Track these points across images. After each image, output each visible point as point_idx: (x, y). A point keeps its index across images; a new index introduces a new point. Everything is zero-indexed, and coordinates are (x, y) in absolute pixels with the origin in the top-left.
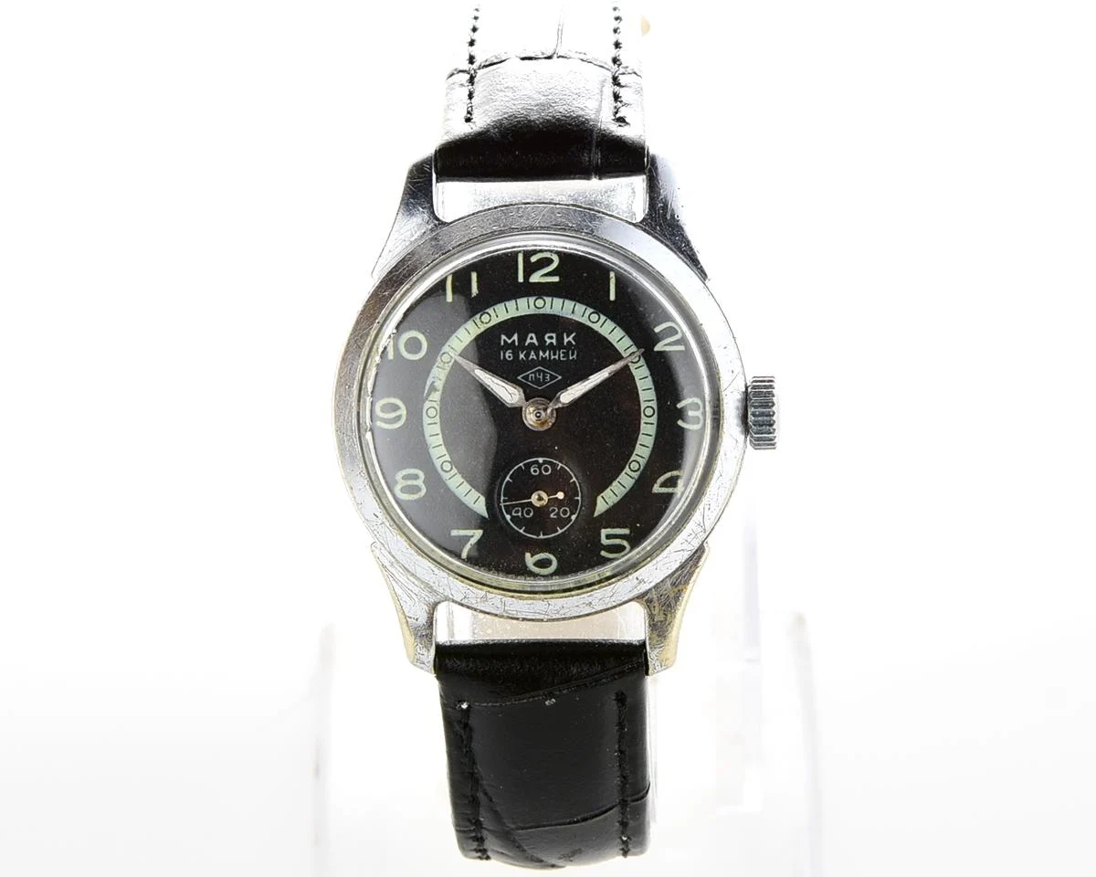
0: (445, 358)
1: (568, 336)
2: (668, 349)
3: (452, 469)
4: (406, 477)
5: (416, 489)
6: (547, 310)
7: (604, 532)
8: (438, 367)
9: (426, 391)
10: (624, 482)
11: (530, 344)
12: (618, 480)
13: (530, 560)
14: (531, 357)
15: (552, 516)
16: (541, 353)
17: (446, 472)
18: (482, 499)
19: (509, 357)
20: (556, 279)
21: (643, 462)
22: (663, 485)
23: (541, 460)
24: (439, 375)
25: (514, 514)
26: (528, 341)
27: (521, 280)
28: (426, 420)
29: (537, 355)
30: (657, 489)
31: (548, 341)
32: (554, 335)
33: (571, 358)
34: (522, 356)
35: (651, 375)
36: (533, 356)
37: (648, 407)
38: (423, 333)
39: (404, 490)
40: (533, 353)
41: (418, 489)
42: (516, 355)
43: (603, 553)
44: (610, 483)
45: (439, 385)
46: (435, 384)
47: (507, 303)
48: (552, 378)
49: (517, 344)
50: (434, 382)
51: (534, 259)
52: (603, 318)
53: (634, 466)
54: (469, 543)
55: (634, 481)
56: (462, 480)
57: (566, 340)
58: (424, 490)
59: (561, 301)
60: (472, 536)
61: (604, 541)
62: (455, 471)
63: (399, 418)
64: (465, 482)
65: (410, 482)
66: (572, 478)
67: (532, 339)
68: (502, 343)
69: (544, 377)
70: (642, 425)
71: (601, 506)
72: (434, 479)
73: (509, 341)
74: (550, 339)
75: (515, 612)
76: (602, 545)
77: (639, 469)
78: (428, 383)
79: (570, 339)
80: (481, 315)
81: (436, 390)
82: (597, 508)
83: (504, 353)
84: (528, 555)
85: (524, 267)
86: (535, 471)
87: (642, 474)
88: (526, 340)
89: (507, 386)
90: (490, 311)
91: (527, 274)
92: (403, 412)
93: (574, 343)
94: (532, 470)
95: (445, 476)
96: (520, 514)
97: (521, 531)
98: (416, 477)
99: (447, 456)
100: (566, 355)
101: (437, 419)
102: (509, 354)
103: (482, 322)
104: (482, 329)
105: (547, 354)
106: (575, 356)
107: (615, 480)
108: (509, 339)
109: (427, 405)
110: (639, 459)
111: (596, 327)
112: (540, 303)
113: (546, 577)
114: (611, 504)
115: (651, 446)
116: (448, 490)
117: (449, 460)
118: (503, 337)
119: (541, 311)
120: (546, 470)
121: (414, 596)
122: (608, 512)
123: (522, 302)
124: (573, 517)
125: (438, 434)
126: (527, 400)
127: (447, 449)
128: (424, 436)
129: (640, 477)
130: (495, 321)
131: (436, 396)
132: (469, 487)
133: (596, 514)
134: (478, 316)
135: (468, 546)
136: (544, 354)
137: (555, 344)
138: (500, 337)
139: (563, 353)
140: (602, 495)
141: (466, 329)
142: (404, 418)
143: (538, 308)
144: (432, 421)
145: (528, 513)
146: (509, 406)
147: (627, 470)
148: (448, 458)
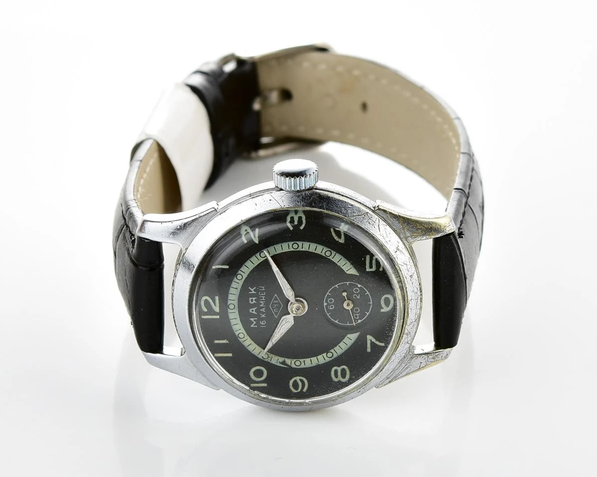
1: (251, 291)
2: (257, 236)
3: (331, 352)
4: (336, 377)
5: (343, 371)
6: (236, 303)
7: (368, 269)
8: (271, 360)
9: (286, 366)
10: (338, 259)
11: (256, 312)
12: (336, 262)
13: (385, 309)
14: (264, 311)
15: (358, 297)
16: (262, 305)
17: (333, 355)
18: (349, 336)
19: (264, 322)
20: (217, 298)
21: (326, 249)
23: (325, 304)
24: (276, 360)
25: (358, 318)
26: (254, 312)
27: (218, 317)
28: (303, 366)
29: (262, 307)
30: (342, 241)
31: (254, 302)
32: (250, 299)
33: (264, 289)
34: (263, 316)
35: (273, 245)
36: (263, 310)
37: (292, 247)
38: (251, 369)
39: (344, 376)
40: (261, 310)
41: (343, 370)
42: (263, 319)
43: (380, 270)
44: (339, 267)
45: (281, 359)
46: (281, 361)
47: (232, 324)
48: (276, 299)
49: (256, 319)
50: (280, 362)
51: (205, 310)
52: (240, 272)
53: (328, 254)
54: (375, 342)
55: (337, 254)
56: (338, 346)
57: (253, 292)
58: (344, 366)
59: (230, 295)
60: (371, 340)
61: (374, 269)
62: (332, 351)
63: (301, 380)
64: (339, 345)
65: (339, 374)
66: (336, 287)
67: (253, 311)
68: (256, 326)
69: (275, 304)
70: (303, 250)
71: (353, 271)
72: (338, 361)
73: (255, 323)
74: (252, 301)
75: (416, 316)
76: (376, 270)
77: (330, 251)
78: (281, 365)
79: (252, 290)
80: (239, 338)
81: (284, 361)
82: (354, 274)
83: (262, 325)
84: (382, 310)
85: (210, 315)
86: (332, 307)
87: (332, 250)
88: (254, 314)
90: (237, 333)
91: (215, 314)
92: (298, 378)
93: (255, 288)
94: (331, 309)
95: (335, 355)
96: (358, 315)
97: (368, 314)
98: (336, 372)
99: (323, 355)
100: (262, 292)
101: (302, 360)
102: (262, 323)
103: (244, 337)
104: (248, 337)
105: (262, 302)
106: (263, 287)
108: (253, 323)
109: (293, 366)
110: (324, 251)
111: (245, 276)
112: (231, 307)
113: (395, 300)
114: (351, 266)
115: (316, 245)
116: (342, 355)
118: (252, 326)
119: (237, 306)
120: (331, 301)
121: (407, 366)
122: (356, 267)
123: (231, 316)
124: (359, 286)
125: (311, 360)
126: (290, 314)
128: (312, 367)
129: (334, 250)
130: (243, 331)
131: (288, 361)
132: (342, 342)
133: (358, 274)
134: (240, 340)
135: (377, 343)
136: (262, 304)
137: (256, 298)
138: (253, 327)
139: (261, 293)
140: (346, 271)
141: (248, 346)
142: (301, 378)
143: (235, 307)
144: (303, 364)
145: (357, 310)
146: (293, 323)
147: (330, 258)
148: (325, 355)
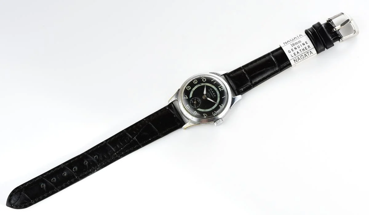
0: (205, 84)
2: (220, 107)
4: (189, 87)
5: (188, 89)
10: (203, 110)
13: (188, 105)
14: (210, 93)
15: (194, 105)
18: (191, 96)
20: (221, 91)
21: (206, 111)
23: (200, 100)
24: (203, 84)
25: (192, 100)
28: (197, 86)
30: (204, 114)
35: (216, 107)
37: (212, 108)
38: (206, 80)
39: (188, 88)
44: (201, 109)
45: (201, 85)
47: (215, 87)
48: (209, 96)
51: (222, 87)
59: (219, 93)
61: (195, 112)
64: (192, 94)
66: (200, 104)
67: (213, 92)
70: (210, 109)
71: (198, 109)
72: (191, 90)
74: (214, 94)
89: (206, 92)
90: (213, 86)
91: (219, 87)
92: (196, 83)
93: (215, 96)
97: (190, 103)
100: (213, 96)
102: (209, 90)
104: (210, 86)
108: (211, 89)
111: (218, 98)
113: (187, 108)
115: (208, 111)
116: (190, 92)
117: (194, 91)
119: (216, 91)
123: (216, 89)
124: (195, 107)
125: (196, 88)
126: (205, 95)
128: (195, 86)
129: (204, 112)
131: (200, 85)
135: (185, 98)
136: (212, 94)
141: (209, 84)
146: (204, 93)
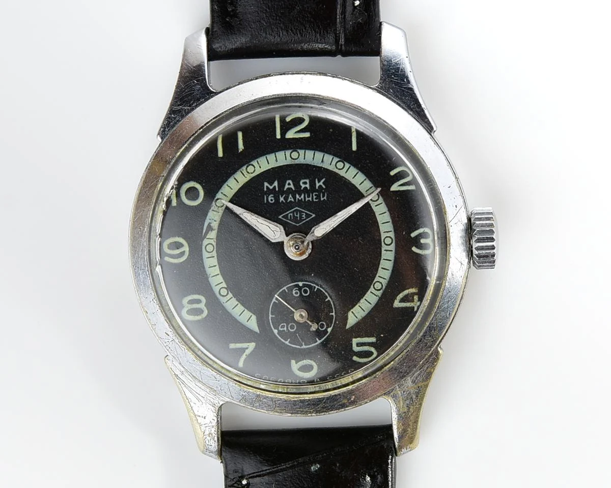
0: (219, 203)
1: (319, 182)
2: (402, 188)
3: (228, 294)
4: (191, 302)
5: (199, 312)
6: (301, 161)
7: (355, 341)
8: (213, 210)
9: (204, 231)
10: (370, 299)
11: (289, 189)
12: (364, 298)
13: (295, 366)
14: (289, 200)
15: (312, 329)
16: (297, 196)
17: (223, 296)
18: (254, 318)
19: (272, 200)
20: (307, 135)
21: (385, 282)
22: (402, 300)
23: (301, 284)
24: (214, 217)
25: (280, 329)
26: (287, 186)
27: (278, 136)
28: (205, 255)
29: (294, 198)
30: (397, 304)
31: (303, 186)
32: (308, 181)
33: (322, 199)
34: (282, 199)
35: (389, 210)
36: (291, 199)
37: (387, 237)
38: (200, 183)
39: (190, 312)
40: (290, 196)
41: (201, 311)
42: (277, 199)
43: (355, 358)
44: (359, 300)
45: (215, 225)
46: (212, 225)
47: (268, 156)
48: (308, 216)
49: (277, 189)
51: (288, 119)
52: (347, 165)
53: (378, 286)
54: (245, 354)
55: (378, 298)
56: (237, 303)
57: (318, 185)
58: (206, 312)
59: (312, 152)
60: (247, 348)
61: (356, 349)
62: (230, 295)
63: (183, 253)
64: (239, 305)
65: (195, 306)
66: (327, 297)
67: (289, 185)
68: (265, 190)
69: (301, 217)
70: (383, 252)
71: (352, 320)
72: (214, 302)
73: (271, 187)
74: (305, 184)
76: (354, 352)
77: (381, 288)
78: (206, 224)
79: (321, 183)
80: (247, 167)
81: (212, 229)
82: (348, 321)
83: (267, 197)
84: (293, 362)
85: (281, 126)
86: (296, 293)
87: (384, 292)
88: (284, 186)
89: (271, 225)
90: (254, 163)
91: (284, 131)
92: (186, 248)
93: (324, 187)
94: (294, 292)
95: (223, 300)
96: (285, 329)
97: (287, 343)
98: (199, 301)
99: (224, 283)
100: (318, 197)
101: (215, 254)
102: (271, 198)
103: (248, 172)
104: (248, 179)
105: (302, 196)
106: (325, 198)
107: (362, 298)
108: (271, 185)
109: (205, 242)
110: (381, 280)
111: (342, 173)
112: (295, 155)
114: (360, 318)
115: (391, 269)
116: (225, 311)
117: (226, 286)
118: (266, 184)
119: (297, 162)
120: (306, 292)
121: (200, 398)
122: (358, 325)
123: (281, 155)
124: (329, 330)
125: (215, 266)
126: (287, 235)
127: (224, 278)
128: (204, 268)
129: (383, 294)
130: (258, 171)
131: (213, 235)
132: (243, 308)
133: (348, 327)
134: (244, 168)
135: (244, 356)
136: (300, 197)
137: (309, 188)
138: (264, 184)
139: (315, 195)
140: (352, 310)
141: (235, 179)
142: (187, 254)
143: (294, 159)
144: (210, 255)
145: (292, 327)
146: (273, 241)
147: (372, 289)
148: (224, 285)
